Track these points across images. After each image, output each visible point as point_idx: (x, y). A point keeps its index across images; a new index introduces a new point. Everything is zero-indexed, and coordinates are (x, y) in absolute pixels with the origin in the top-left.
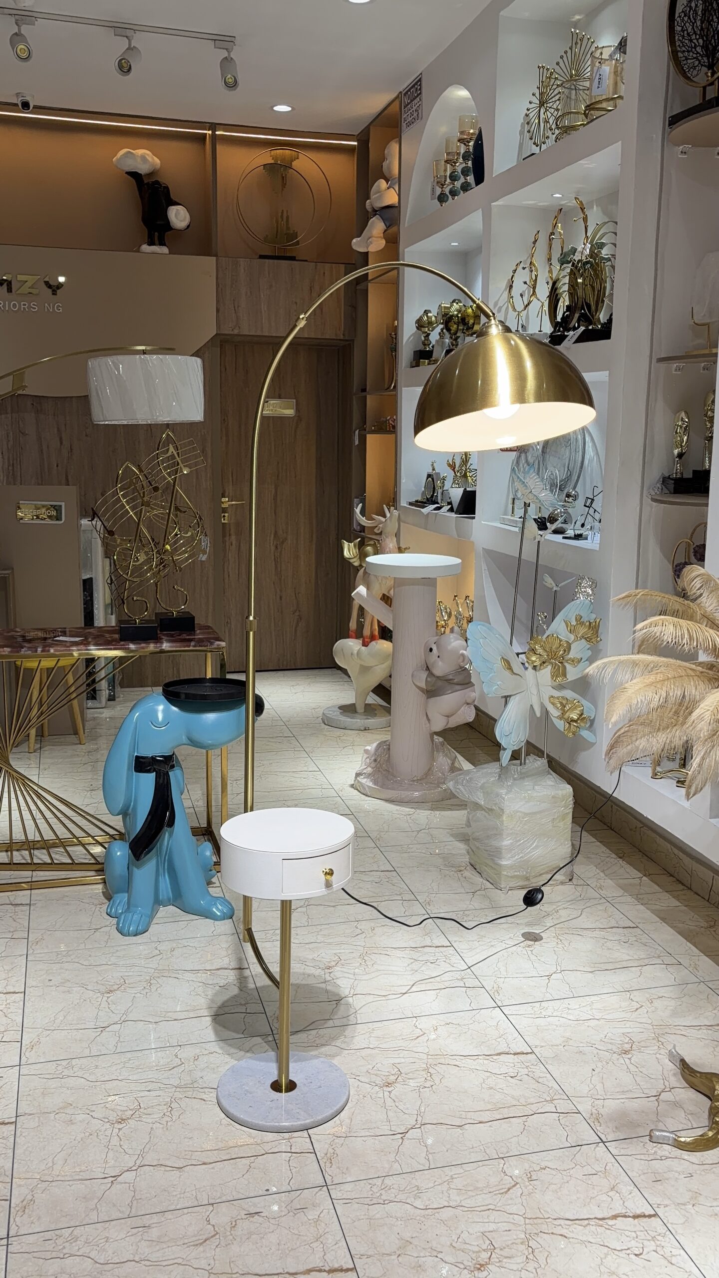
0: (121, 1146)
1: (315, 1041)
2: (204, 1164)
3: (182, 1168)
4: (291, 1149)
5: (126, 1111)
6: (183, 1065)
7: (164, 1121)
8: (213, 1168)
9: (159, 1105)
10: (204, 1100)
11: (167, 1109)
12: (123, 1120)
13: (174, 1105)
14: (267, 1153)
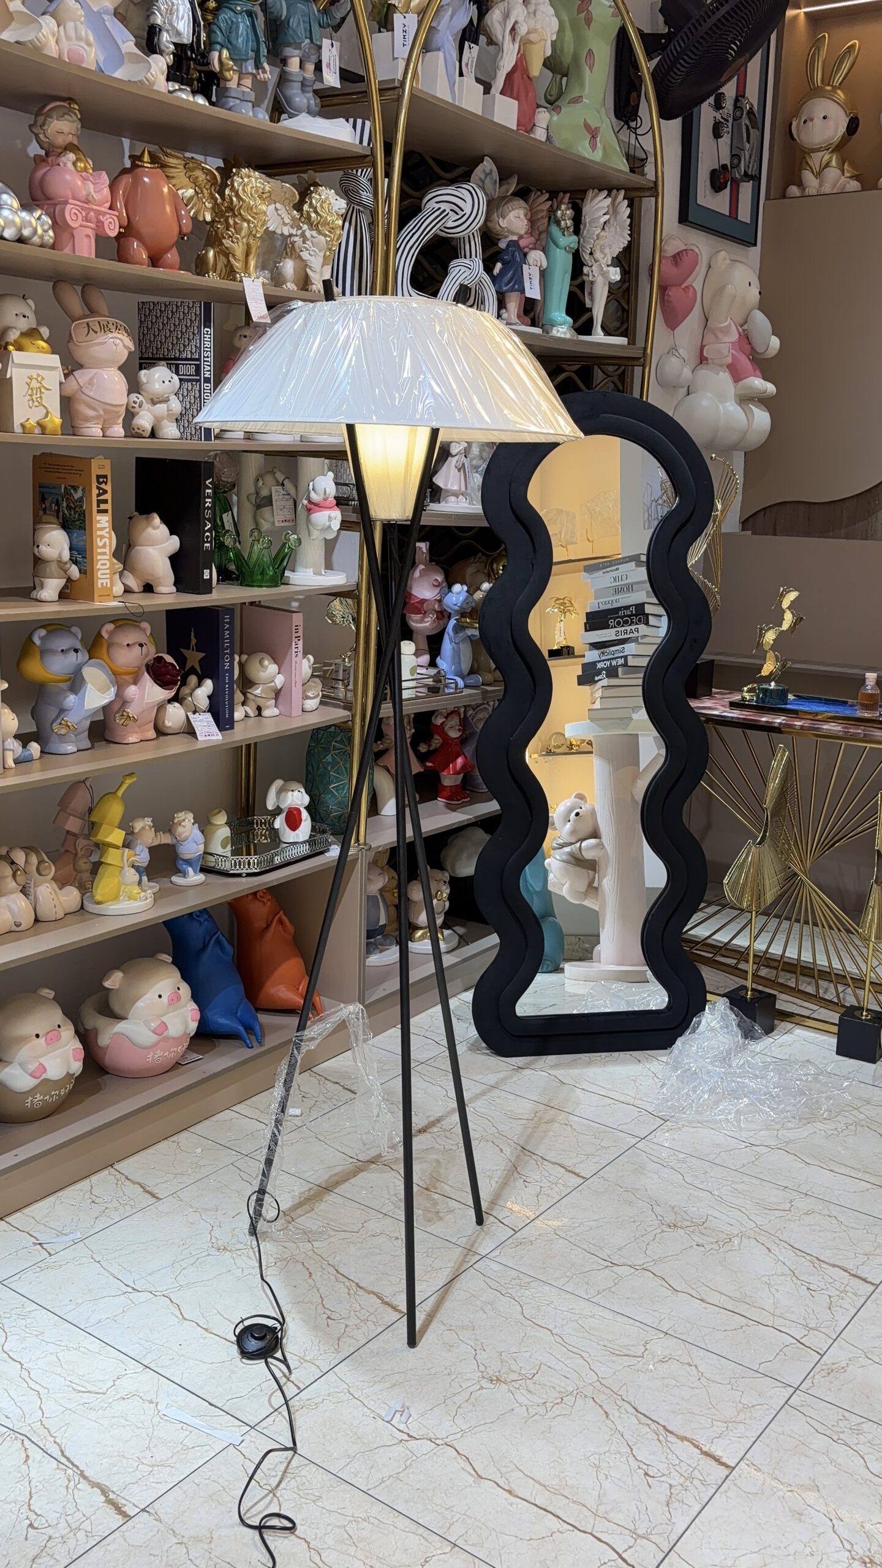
0: (459, 1407)
1: (843, 1432)
2: (510, 1492)
3: (482, 1478)
4: (626, 1551)
5: (514, 1372)
6: (639, 1359)
7: (532, 1411)
8: (511, 1504)
9: (554, 1388)
10: (607, 1417)
11: (557, 1398)
12: (498, 1380)
13: (569, 1400)
14: (590, 1534)
